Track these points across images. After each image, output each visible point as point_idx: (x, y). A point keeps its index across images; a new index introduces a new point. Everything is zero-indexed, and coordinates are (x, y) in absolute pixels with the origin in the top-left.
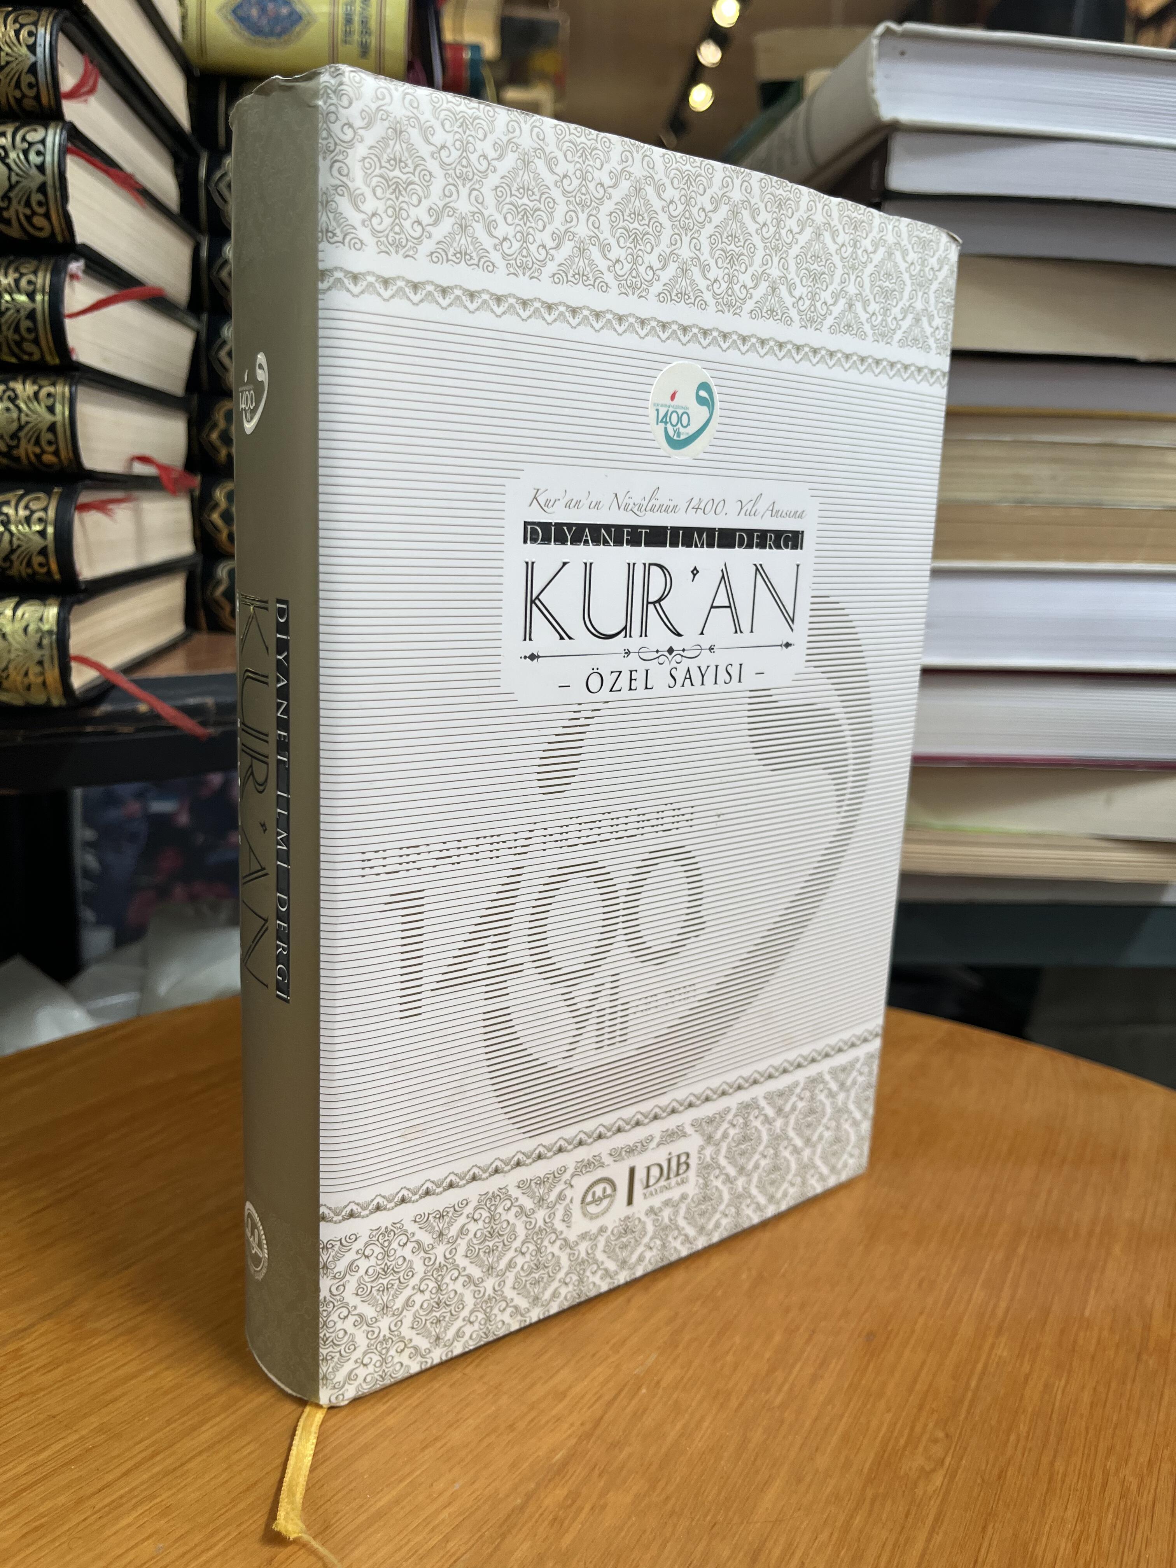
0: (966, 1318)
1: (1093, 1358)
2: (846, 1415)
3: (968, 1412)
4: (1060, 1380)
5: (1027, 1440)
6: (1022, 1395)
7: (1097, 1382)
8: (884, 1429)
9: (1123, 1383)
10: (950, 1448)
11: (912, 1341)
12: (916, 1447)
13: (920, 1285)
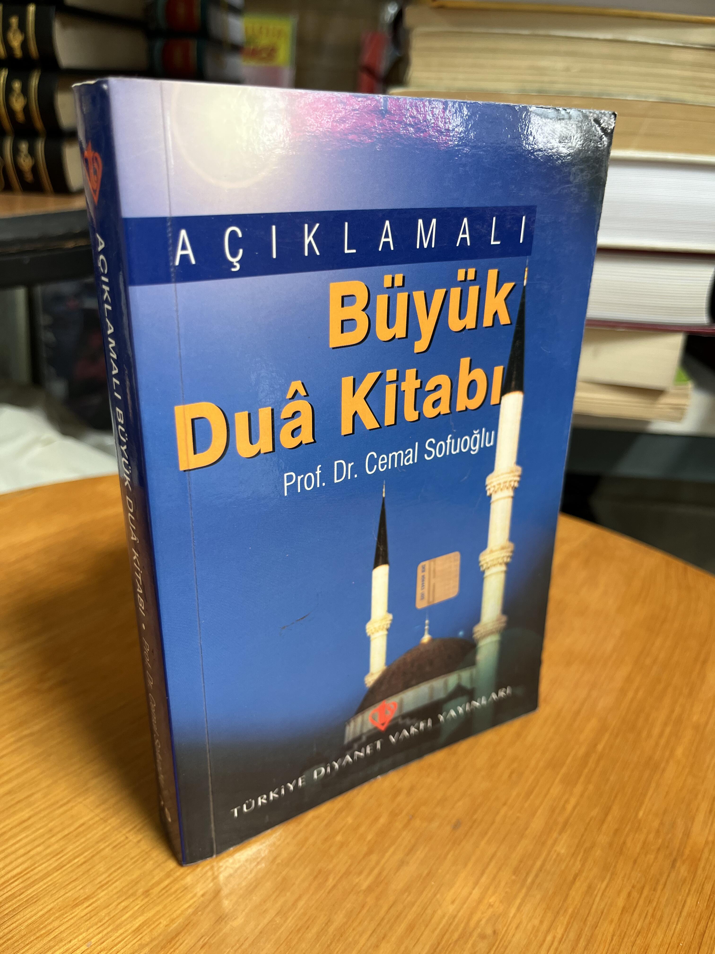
0: (540, 811)
1: (635, 862)
2: (418, 903)
3: (519, 909)
4: (603, 881)
5: (560, 942)
6: (567, 895)
7: (633, 887)
8: (444, 921)
9: (655, 890)
10: (494, 945)
11: (490, 833)
12: (466, 942)
13: (510, 776)
